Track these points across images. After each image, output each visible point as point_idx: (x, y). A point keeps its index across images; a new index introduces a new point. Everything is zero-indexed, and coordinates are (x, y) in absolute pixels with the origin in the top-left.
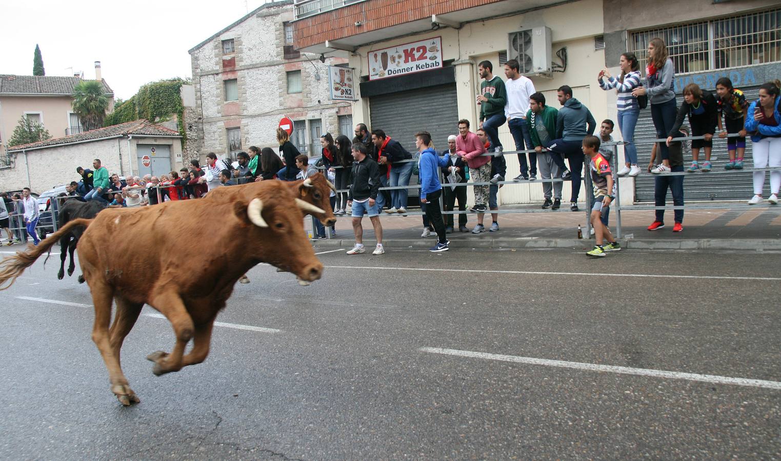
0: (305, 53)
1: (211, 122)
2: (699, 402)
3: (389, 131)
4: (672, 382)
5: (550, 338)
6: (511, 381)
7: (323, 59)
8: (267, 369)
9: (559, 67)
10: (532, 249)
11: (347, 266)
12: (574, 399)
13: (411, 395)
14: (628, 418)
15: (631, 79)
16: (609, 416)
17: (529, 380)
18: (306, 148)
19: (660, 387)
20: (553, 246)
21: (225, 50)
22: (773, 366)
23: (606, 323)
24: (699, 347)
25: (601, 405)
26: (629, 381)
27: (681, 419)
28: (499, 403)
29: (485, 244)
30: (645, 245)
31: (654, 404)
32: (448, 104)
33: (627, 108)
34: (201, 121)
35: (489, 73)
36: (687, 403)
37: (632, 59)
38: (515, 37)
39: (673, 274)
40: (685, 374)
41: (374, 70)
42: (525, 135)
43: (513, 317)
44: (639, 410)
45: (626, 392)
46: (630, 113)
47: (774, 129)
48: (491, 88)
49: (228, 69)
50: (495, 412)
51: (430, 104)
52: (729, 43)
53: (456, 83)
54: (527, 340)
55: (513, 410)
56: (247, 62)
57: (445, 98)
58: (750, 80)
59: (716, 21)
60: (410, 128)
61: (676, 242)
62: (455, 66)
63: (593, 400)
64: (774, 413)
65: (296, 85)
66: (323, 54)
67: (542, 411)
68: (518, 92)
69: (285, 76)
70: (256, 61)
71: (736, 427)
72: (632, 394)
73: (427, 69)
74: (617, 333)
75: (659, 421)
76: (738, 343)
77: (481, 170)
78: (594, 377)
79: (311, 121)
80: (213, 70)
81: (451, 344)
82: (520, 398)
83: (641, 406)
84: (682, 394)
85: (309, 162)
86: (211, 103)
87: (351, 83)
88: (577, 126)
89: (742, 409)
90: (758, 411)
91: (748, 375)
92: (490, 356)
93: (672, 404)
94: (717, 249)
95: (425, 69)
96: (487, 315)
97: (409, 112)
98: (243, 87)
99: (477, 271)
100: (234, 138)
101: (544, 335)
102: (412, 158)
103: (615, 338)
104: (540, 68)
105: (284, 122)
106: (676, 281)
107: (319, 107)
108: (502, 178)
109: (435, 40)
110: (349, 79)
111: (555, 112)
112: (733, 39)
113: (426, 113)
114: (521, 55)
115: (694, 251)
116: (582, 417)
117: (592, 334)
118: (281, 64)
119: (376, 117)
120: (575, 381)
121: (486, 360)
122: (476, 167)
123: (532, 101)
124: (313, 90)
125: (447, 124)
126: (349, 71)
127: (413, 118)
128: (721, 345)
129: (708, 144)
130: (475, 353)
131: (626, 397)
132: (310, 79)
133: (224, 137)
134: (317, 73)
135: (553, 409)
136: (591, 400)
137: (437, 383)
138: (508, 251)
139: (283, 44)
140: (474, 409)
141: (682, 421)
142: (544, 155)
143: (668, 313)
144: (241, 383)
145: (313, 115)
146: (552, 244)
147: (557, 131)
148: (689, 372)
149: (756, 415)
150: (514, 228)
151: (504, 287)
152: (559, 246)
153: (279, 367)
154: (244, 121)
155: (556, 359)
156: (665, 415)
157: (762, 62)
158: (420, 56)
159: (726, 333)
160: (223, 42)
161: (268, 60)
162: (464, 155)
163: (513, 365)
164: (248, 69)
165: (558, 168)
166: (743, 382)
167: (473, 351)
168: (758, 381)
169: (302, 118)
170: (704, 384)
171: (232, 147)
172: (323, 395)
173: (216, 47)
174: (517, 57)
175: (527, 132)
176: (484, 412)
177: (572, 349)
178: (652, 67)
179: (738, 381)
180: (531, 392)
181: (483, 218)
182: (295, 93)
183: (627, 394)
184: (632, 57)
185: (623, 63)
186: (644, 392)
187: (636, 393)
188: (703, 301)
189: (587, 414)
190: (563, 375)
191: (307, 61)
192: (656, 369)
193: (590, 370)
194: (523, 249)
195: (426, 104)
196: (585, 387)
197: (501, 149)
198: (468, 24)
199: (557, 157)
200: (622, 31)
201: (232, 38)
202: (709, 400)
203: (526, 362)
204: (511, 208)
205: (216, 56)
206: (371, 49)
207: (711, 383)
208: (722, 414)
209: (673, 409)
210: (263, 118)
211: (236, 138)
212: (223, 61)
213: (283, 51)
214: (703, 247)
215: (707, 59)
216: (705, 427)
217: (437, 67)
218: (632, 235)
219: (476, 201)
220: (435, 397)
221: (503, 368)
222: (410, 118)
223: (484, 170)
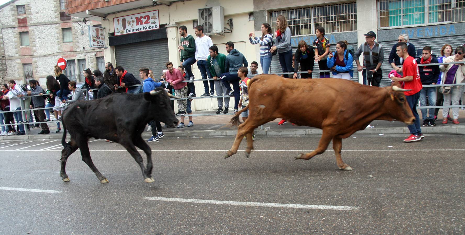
0: (74, 17)
1: (11, 59)
2: (300, 220)
3: (127, 67)
4: (286, 209)
5: (220, 188)
6: (197, 214)
7: (85, 21)
8: (50, 215)
9: (228, 30)
10: (212, 137)
11: (101, 150)
12: (232, 222)
13: (137, 225)
14: (261, 231)
15: (268, 39)
16: (251, 231)
17: (207, 213)
18: (76, 77)
19: (279, 213)
20: (224, 135)
21: (19, 12)
22: (340, 197)
23: (251, 178)
24: (301, 189)
25: (247, 225)
26: (263, 210)
27: (290, 230)
28: (189, 227)
29: (185, 134)
30: (276, 133)
31: (276, 222)
32: (163, 51)
33: (266, 55)
34: (4, 58)
35: (185, 33)
36: (293, 221)
37: (268, 27)
38: (202, 11)
39: (291, 149)
40: (293, 205)
41: (117, 29)
42: (207, 70)
43: (199, 177)
44: (268, 226)
45: (261, 217)
46: (267, 58)
47: (344, 68)
48: (187, 42)
49: (22, 25)
50: (187, 233)
51: (152, 51)
52: (321, 20)
53: (167, 38)
54: (206, 190)
55: (197, 231)
56: (35, 21)
57: (161, 47)
58: (333, 41)
59: (314, 7)
60: (140, 65)
61: (293, 131)
62: (167, 28)
63: (242, 222)
64: (338, 223)
65: (69, 37)
66: (85, 18)
67: (214, 230)
68: (203, 45)
69: (61, 31)
70: (41, 20)
71: (318, 232)
72: (264, 217)
73: (150, 29)
74: (257, 184)
75: (278, 231)
76: (322, 186)
77: (182, 90)
78: (244, 209)
79: (79, 60)
80: (11, 25)
81: (162, 194)
82: (201, 223)
83: (269, 224)
84: (291, 216)
85: (77, 86)
86: (10, 47)
87: (103, 37)
88: (237, 66)
89: (322, 222)
90: (330, 223)
91: (326, 204)
92: (185, 200)
93: (285, 222)
94: (315, 135)
95: (149, 29)
96: (184, 176)
97: (139, 56)
98: (33, 37)
99: (179, 151)
100: (28, 70)
101: (216, 187)
102: (140, 84)
103: (256, 187)
104: (217, 31)
105: (61, 60)
106: (292, 153)
107: (84, 51)
108: (194, 96)
109: (155, 12)
110: (102, 35)
111: (224, 57)
112: (324, 18)
113: (149, 56)
114: (206, 23)
115: (303, 136)
116: (236, 232)
117: (243, 185)
118: (58, 23)
119: (119, 58)
120: (232, 212)
121: (183, 203)
122: (178, 89)
123: (211, 51)
124: (80, 41)
125: (162, 63)
126: (101, 30)
127: (142, 59)
128: (314, 188)
129: (310, 76)
130: (176, 199)
131: (261, 220)
132: (78, 33)
133: (21, 70)
134: (82, 30)
135: (220, 229)
136: (241, 222)
137: (154, 218)
138: (198, 138)
139: (59, 10)
140: (174, 232)
141: (291, 231)
142: (218, 82)
143: (286, 171)
144: (32, 225)
145: (80, 56)
146: (224, 134)
147: (226, 68)
148: (296, 204)
149: (329, 225)
150: (202, 125)
151: (195, 159)
152: (228, 134)
153: (57, 213)
154: (34, 60)
155: (222, 200)
156: (281, 228)
157: (339, 31)
158: (146, 21)
159: (317, 181)
160: (18, 6)
161: (50, 20)
162: (172, 82)
163: (198, 205)
164: (36, 25)
165: (227, 90)
166: (323, 208)
167: (175, 198)
168: (331, 206)
169: (73, 58)
170: (303, 210)
171: (27, 76)
172: (85, 229)
173: (12, 10)
174: (204, 24)
175: (208, 68)
176: (180, 233)
177: (232, 194)
178: (279, 32)
179: (321, 207)
180: (208, 220)
181: (184, 119)
182: (68, 42)
183: (261, 218)
184: (268, 26)
185: (263, 29)
186: (271, 216)
187: (266, 217)
188: (305, 164)
189: (239, 230)
190: (226, 209)
191: (75, 22)
192: (278, 203)
193: (241, 206)
194: (207, 137)
195: (149, 50)
196: (238, 215)
197: (194, 78)
198: (175, 3)
199: (226, 83)
200: (264, 11)
201: (24, 4)
202: (305, 218)
203: (205, 203)
204: (201, 113)
205: (13, 15)
206: (116, 16)
207: (307, 209)
208: (311, 226)
209: (286, 224)
210: (47, 57)
211: (29, 70)
212: (19, 19)
213: (59, 15)
214: (308, 133)
215: (310, 28)
216: (302, 233)
217: (156, 28)
218: (269, 127)
219: (179, 109)
220: (152, 226)
221: (192, 207)
222: (140, 59)
223: (183, 90)
